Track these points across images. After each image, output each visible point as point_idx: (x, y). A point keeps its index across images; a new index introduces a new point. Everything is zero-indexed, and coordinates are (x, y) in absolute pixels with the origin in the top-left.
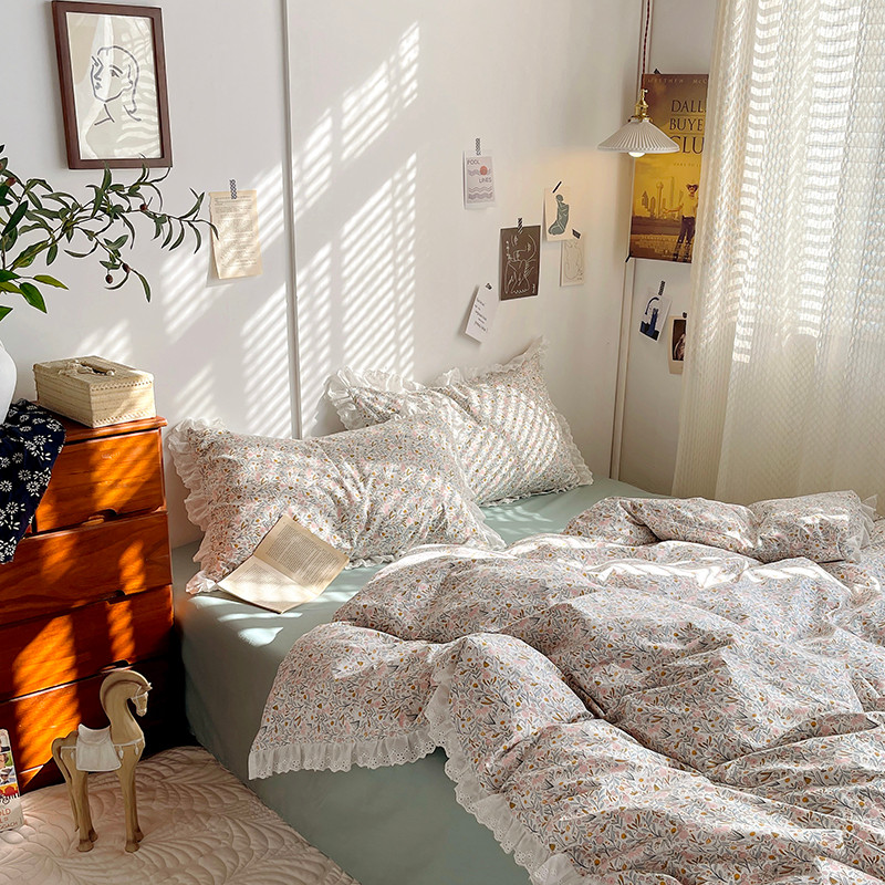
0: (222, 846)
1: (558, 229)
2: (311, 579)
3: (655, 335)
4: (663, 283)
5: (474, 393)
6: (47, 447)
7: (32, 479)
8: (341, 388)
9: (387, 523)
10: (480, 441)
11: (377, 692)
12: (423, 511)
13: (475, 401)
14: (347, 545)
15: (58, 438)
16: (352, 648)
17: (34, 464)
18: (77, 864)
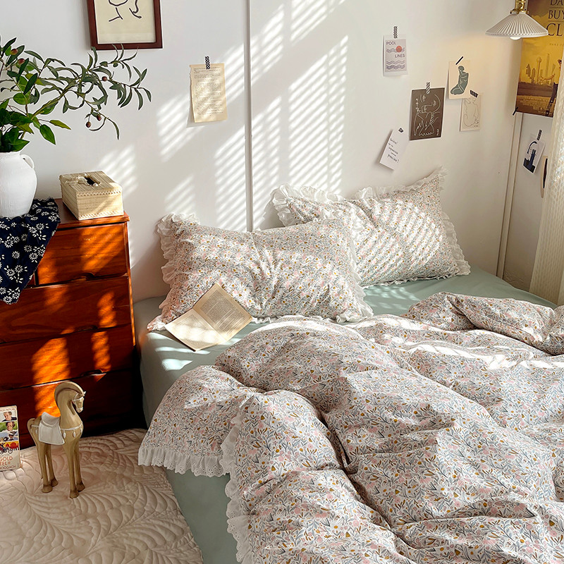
0: (128, 503)
1: (458, 90)
2: (225, 328)
3: (532, 169)
4: (541, 131)
5: (377, 206)
6: (44, 231)
7: (33, 251)
8: (282, 197)
9: (287, 294)
10: (375, 239)
11: (205, 422)
12: (313, 288)
13: (377, 211)
14: (258, 307)
15: (53, 225)
16: (203, 387)
17: (34, 242)
18: (37, 501)
